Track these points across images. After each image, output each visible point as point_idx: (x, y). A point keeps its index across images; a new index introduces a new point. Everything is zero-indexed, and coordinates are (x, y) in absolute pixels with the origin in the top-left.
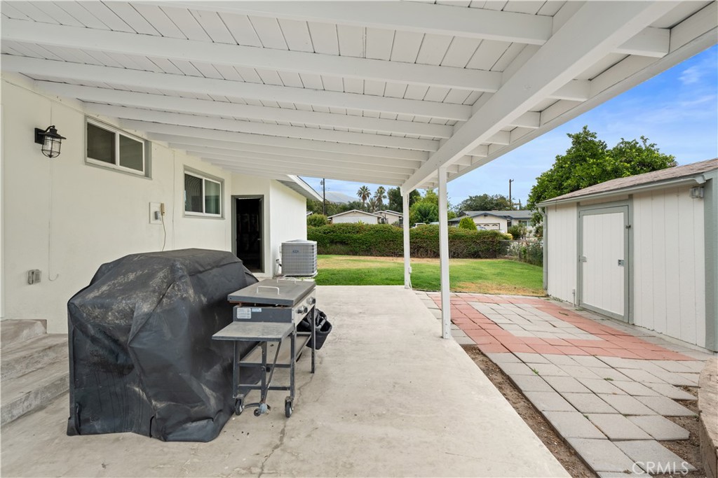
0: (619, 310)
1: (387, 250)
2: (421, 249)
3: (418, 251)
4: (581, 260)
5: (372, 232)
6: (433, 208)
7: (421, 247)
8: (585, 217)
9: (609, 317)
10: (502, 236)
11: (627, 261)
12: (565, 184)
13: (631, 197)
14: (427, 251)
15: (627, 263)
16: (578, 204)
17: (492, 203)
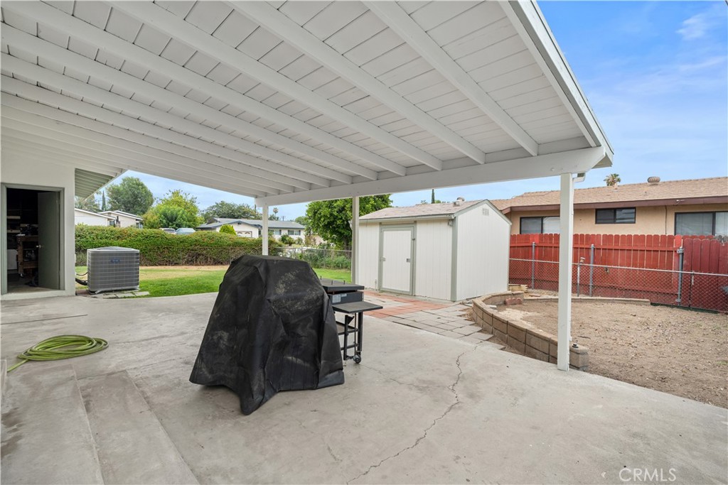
0: (407, 289)
1: (160, 258)
2: (201, 257)
3: (197, 258)
4: (381, 260)
5: (139, 237)
6: (181, 212)
7: (199, 255)
8: (385, 232)
9: (399, 294)
10: (277, 243)
11: (412, 260)
12: (335, 205)
13: (415, 222)
14: (206, 259)
15: (412, 261)
16: (380, 224)
17: (239, 212)
